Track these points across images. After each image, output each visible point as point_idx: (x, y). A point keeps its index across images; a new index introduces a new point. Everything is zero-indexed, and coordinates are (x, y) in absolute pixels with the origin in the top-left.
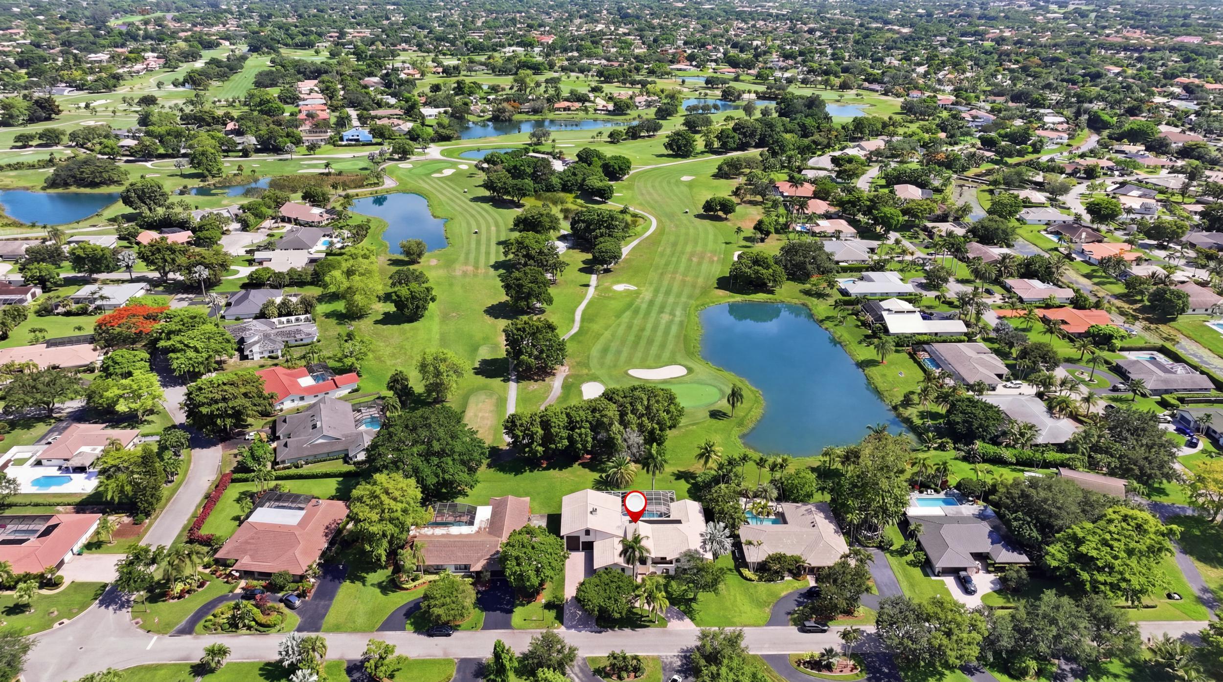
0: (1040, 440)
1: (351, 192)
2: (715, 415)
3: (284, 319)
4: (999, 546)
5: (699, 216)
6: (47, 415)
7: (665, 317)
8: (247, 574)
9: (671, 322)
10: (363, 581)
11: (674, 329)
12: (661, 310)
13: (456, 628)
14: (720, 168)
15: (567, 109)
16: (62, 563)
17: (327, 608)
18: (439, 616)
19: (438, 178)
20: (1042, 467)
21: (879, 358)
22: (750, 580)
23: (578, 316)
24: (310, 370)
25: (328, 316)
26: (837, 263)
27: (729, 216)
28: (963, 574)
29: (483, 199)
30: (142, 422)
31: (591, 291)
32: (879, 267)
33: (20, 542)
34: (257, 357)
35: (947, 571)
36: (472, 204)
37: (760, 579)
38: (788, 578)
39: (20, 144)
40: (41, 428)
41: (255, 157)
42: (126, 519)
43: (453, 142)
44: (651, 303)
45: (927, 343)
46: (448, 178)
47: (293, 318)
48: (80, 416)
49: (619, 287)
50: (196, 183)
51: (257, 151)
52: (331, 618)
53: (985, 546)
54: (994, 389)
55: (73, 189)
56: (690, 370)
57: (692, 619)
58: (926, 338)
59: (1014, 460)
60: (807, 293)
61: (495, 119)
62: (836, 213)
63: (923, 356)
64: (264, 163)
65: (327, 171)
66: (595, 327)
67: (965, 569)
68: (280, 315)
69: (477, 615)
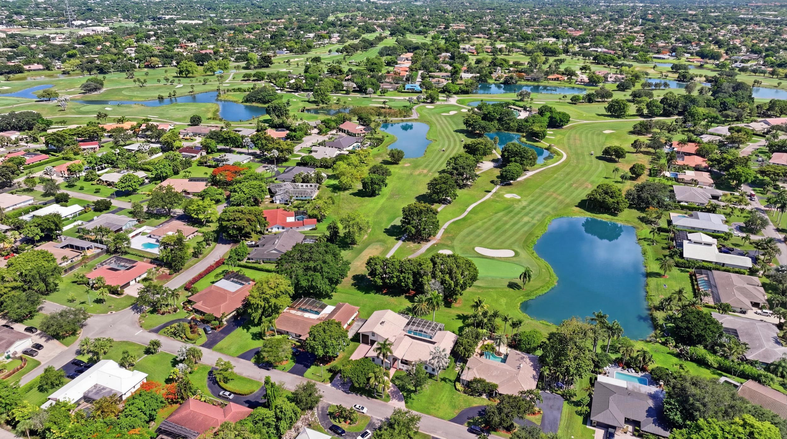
0: (750, 356)
1: (390, 119)
2: (512, 285)
3: (304, 184)
4: (651, 419)
5: (599, 158)
6: (167, 214)
7: (526, 219)
8: (197, 311)
9: (529, 222)
10: (248, 329)
11: (526, 228)
12: (527, 214)
13: (274, 367)
14: (635, 127)
15: (557, 79)
16: (128, 284)
17: (223, 338)
18: (264, 357)
19: (445, 117)
20: (739, 376)
21: (662, 272)
22: (459, 390)
23: (469, 209)
24: (297, 214)
25: (328, 186)
26: (679, 202)
27: (620, 160)
28: (610, 430)
29: (461, 131)
30: (205, 225)
31: (489, 195)
32: (712, 210)
33: (116, 270)
34: (278, 202)
35: (600, 425)
36: (454, 133)
37: (465, 392)
38: (484, 396)
39: (246, 79)
40: (163, 219)
41: (353, 95)
42: (167, 271)
43: (470, 95)
44: (524, 208)
45: (710, 269)
46: (451, 117)
47: (309, 185)
48: (180, 218)
49: (508, 196)
50: (314, 106)
51: (355, 91)
52: (220, 344)
53: (641, 416)
54: (744, 313)
55: (254, 104)
56: (517, 254)
57: (406, 403)
58: (710, 265)
59: (716, 365)
60: (642, 219)
61: (506, 83)
62: (705, 168)
63: (701, 278)
64: (354, 98)
65: (383, 106)
66: (475, 217)
67: (614, 428)
68: (303, 182)
69: (290, 364)
